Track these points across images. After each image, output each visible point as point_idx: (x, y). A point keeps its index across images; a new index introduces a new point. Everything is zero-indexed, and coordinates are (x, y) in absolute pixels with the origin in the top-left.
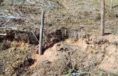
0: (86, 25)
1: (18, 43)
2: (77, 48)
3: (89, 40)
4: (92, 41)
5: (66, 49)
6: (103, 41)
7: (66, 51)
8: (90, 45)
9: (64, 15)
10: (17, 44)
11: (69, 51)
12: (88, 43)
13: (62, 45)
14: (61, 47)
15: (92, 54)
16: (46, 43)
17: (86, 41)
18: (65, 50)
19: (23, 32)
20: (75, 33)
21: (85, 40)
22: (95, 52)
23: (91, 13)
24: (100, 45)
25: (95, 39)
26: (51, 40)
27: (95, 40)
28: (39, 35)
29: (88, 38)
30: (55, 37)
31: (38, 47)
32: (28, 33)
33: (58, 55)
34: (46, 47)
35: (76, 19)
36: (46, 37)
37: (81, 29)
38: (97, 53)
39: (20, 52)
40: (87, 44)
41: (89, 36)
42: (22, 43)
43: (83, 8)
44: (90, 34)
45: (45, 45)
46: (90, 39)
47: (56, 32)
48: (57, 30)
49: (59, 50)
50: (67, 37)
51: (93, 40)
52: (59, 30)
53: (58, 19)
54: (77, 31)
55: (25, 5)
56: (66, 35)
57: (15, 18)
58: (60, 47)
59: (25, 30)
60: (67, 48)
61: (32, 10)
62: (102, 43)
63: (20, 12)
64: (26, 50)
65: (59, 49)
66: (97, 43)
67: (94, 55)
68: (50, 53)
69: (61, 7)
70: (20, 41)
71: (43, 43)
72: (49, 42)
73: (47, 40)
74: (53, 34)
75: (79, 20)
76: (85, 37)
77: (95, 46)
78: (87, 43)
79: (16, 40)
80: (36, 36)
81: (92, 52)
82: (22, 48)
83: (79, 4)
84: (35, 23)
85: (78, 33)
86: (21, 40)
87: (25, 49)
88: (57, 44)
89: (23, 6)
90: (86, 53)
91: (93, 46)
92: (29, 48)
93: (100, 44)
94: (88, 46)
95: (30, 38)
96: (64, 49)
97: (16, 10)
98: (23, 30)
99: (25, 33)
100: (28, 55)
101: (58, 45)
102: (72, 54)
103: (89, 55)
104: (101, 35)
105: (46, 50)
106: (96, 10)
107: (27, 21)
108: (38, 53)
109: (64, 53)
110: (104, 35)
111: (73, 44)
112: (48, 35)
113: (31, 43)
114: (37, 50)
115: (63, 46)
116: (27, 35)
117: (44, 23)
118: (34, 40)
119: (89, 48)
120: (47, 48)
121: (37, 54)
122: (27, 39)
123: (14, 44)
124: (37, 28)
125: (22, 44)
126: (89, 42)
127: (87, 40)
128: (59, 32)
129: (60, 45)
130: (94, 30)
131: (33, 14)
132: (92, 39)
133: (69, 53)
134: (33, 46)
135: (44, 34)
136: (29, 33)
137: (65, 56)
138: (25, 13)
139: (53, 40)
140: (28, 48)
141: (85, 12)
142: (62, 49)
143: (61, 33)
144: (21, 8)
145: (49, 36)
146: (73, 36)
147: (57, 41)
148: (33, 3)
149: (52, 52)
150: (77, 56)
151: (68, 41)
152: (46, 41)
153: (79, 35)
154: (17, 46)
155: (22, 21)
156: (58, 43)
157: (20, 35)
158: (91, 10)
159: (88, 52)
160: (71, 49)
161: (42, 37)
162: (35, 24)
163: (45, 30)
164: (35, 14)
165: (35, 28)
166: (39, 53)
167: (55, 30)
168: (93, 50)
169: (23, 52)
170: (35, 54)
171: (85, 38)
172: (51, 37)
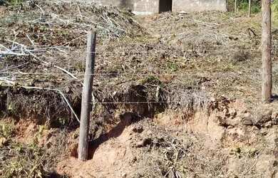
0: (214, 74)
1: (15, 123)
2: (193, 138)
3: (228, 116)
4: (236, 119)
5: (160, 143)
6: (270, 119)
7: (161, 148)
8: (232, 131)
9: (149, 48)
10: (12, 126)
11: (169, 148)
12: (226, 125)
13: (148, 128)
14: (144, 136)
15: (240, 157)
16: (99, 124)
17: (219, 118)
18: (158, 145)
19: (32, 92)
20: (184, 94)
21: (214, 114)
22: (247, 150)
23: (218, 44)
24: (263, 130)
25: (246, 112)
26: (117, 115)
27: (247, 115)
28: (80, 100)
29: (225, 111)
30: (127, 106)
31: (76, 137)
32: (45, 96)
33: (135, 160)
34: (101, 136)
35: (184, 58)
36: (100, 106)
37: (200, 83)
38: (253, 155)
39: (22, 151)
40: (221, 127)
41: (226, 102)
42: (27, 126)
43: (196, 34)
44: (229, 99)
45: (96, 129)
46: (231, 111)
47: (131, 94)
48: (133, 87)
49: (140, 146)
50: (161, 107)
51: (239, 114)
52: (140, 88)
53: (134, 58)
54: (190, 88)
55: (47, 25)
56: (160, 100)
57: (15, 56)
58: (142, 135)
59: (39, 87)
60: (162, 140)
61: (63, 35)
62: (268, 123)
63: (32, 42)
64: (39, 145)
65: (141, 143)
66: (252, 125)
67: (245, 159)
68: (113, 153)
69: (140, 33)
70: (21, 120)
71: (93, 126)
72: (109, 122)
73: (105, 117)
74: (120, 97)
75: (194, 61)
76: (215, 107)
77: (247, 132)
78: (221, 125)
79: (10, 114)
80: (72, 104)
81: (239, 151)
82: (28, 141)
83: (184, 26)
84: (69, 67)
85: (194, 94)
86: (24, 116)
87: (36, 142)
88: (131, 127)
89: (42, 28)
90: (220, 155)
91: (240, 132)
92: (48, 140)
93: (263, 127)
94: (225, 134)
95: (53, 109)
96: (155, 141)
97: (21, 36)
98: (33, 85)
99: (38, 93)
100: (45, 162)
101: (135, 130)
102: (179, 158)
103: (231, 160)
104: (263, 99)
105: (102, 146)
106: (230, 38)
107: (47, 64)
108: (75, 154)
109: (154, 154)
110: (271, 101)
111: (180, 128)
112: (106, 100)
113: (55, 124)
114: (72, 147)
115: (150, 132)
116: (44, 101)
117: (96, 67)
118: (64, 114)
119: (229, 138)
120: (104, 138)
121: (73, 159)
122: (43, 111)
123: (4, 128)
124: (74, 82)
125: (29, 128)
126: (229, 120)
127: (223, 115)
128: (137, 94)
129: (140, 131)
130: (238, 87)
131: (67, 47)
132: (236, 114)
133: (170, 154)
134: (61, 134)
135: (96, 97)
136: (49, 96)
137: (160, 163)
138: (44, 44)
139: (121, 117)
140: (45, 138)
141: (204, 42)
142: (148, 142)
143: (144, 94)
144: (36, 31)
145: (110, 105)
146: (179, 104)
147: (134, 118)
148: (68, 21)
149: (119, 150)
150: (195, 165)
151: (164, 118)
152: (100, 119)
153: (198, 102)
154: (14, 134)
155: (35, 63)
156: (137, 125)
157: (23, 99)
158: (217, 38)
159: (226, 150)
160: (174, 143)
161: (90, 108)
162: (71, 71)
163: (97, 85)
164: (71, 45)
165: (69, 80)
166: (80, 155)
167: (125, 88)
168: (241, 145)
169: (31, 151)
170: (66, 157)
171: (216, 109)
172: (115, 107)
